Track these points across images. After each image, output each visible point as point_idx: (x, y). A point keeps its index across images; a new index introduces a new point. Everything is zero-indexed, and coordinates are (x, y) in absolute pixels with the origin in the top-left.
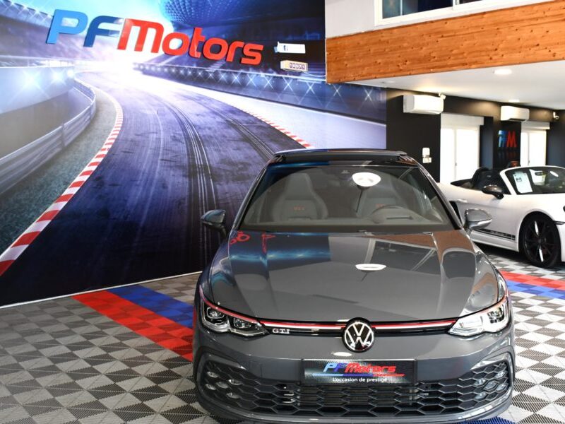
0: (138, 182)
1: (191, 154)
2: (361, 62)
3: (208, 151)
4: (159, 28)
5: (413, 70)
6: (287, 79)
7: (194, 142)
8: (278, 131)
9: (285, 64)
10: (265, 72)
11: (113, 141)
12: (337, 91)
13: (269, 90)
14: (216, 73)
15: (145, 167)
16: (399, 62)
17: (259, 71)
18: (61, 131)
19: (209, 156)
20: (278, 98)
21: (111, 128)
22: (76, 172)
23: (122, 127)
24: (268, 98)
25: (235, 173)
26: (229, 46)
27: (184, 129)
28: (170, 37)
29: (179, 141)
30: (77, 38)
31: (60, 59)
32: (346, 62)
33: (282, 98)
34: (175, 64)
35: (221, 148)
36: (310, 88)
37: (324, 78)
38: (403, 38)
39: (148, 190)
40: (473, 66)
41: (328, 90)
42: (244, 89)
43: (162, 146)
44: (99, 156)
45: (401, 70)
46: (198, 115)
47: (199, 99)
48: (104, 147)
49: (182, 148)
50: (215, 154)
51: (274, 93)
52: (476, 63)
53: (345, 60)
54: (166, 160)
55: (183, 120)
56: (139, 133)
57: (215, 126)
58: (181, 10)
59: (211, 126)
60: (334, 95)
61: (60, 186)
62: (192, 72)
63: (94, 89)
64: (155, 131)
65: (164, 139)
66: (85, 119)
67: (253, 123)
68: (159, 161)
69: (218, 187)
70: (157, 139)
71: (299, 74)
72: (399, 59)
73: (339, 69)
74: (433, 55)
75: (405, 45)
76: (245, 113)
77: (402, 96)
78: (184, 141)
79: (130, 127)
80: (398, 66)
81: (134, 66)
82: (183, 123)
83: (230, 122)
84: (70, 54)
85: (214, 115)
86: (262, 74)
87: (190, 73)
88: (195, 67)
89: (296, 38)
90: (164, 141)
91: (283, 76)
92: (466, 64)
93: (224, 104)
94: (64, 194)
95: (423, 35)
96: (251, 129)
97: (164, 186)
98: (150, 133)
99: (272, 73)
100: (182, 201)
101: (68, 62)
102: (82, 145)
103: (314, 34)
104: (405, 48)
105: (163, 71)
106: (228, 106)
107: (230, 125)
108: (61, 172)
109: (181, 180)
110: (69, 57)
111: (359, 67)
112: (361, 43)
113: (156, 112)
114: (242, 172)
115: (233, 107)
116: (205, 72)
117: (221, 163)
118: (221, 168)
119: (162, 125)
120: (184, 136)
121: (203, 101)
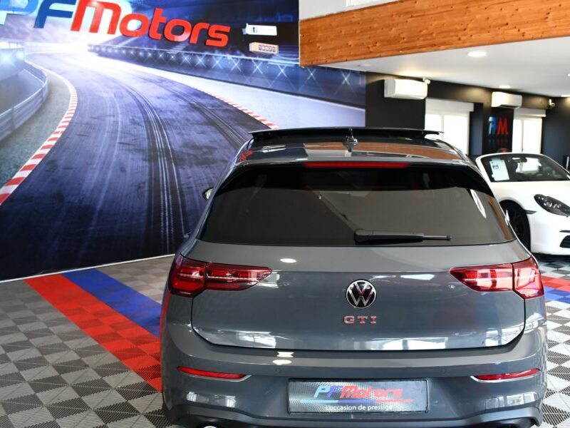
0: (94, 166)
1: (151, 137)
2: (333, 44)
3: (170, 135)
4: (116, 9)
5: (383, 52)
6: (256, 61)
7: (154, 125)
8: (247, 115)
9: (254, 47)
10: (232, 54)
11: (67, 124)
12: (312, 74)
13: (236, 72)
14: (178, 55)
15: (101, 150)
16: (369, 43)
17: (225, 54)
18: (11, 113)
19: (171, 140)
20: (247, 81)
21: (65, 111)
22: (28, 156)
23: (76, 110)
24: (236, 81)
25: (200, 158)
26: (193, 27)
27: (144, 113)
28: (128, 18)
29: (138, 124)
30: (27, 19)
31: (9, 40)
32: (318, 45)
33: (251, 81)
34: (135, 45)
35: (184, 132)
36: (282, 71)
37: (297, 61)
38: (374, 18)
39: (105, 173)
40: (442, 47)
41: (301, 73)
42: (209, 71)
43: (119, 129)
44: (51, 140)
45: (371, 52)
46: (158, 98)
47: (161, 81)
48: (57, 130)
49: (142, 131)
50: (177, 137)
51: (243, 76)
52: (444, 43)
53: (318, 42)
54: (123, 143)
55: (143, 103)
56: (94, 116)
57: (177, 109)
59: (172, 109)
60: (309, 78)
61: (10, 169)
62: (152, 55)
63: (46, 72)
64: (112, 114)
65: (122, 122)
66: (36, 102)
67: (219, 106)
68: (117, 145)
69: (181, 171)
70: (114, 122)
71: (270, 56)
72: (369, 41)
73: (312, 52)
74: (402, 36)
75: (376, 26)
76: (210, 96)
77: (383, 81)
78: (143, 124)
79: (85, 110)
80: (369, 48)
81: (89, 48)
82: (142, 106)
83: (193, 105)
84: (20, 36)
85: (177, 98)
86: (229, 57)
87: (150, 55)
88: (155, 49)
89: (266, 20)
90: (122, 124)
91: (252, 58)
92: (435, 45)
93: (187, 86)
94: (15, 177)
95: (392, 16)
96: (217, 112)
97: (123, 170)
98: (107, 116)
99: (240, 55)
100: (142, 185)
101: (17, 43)
102: (34, 128)
103: (286, 16)
104: (376, 29)
105: (120, 53)
106: (190, 88)
107: (193, 108)
108: (11, 155)
109: (140, 163)
110: (19, 38)
111: (331, 49)
112: (334, 24)
113: (113, 95)
114: (207, 156)
115: (197, 90)
116: (166, 54)
117: (184, 147)
118: (184, 152)
119: (120, 108)
120: (144, 119)
121: (164, 83)
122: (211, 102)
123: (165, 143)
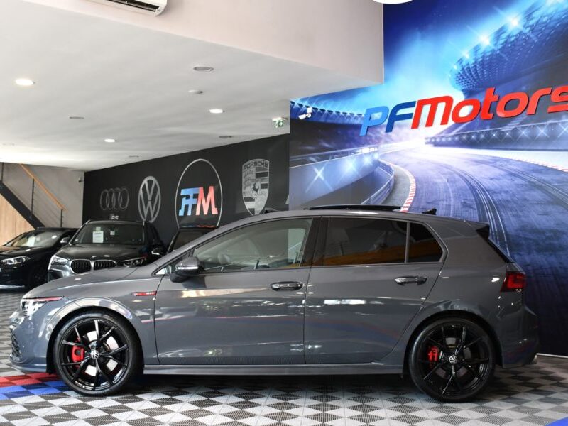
3: (504, 217)
4: (448, 100)
7: (487, 207)
14: (515, 130)
19: (505, 222)
21: (406, 198)
23: (414, 197)
25: (541, 243)
26: (529, 98)
27: (476, 195)
28: (460, 106)
29: (470, 207)
30: (381, 128)
31: (369, 146)
34: (466, 131)
35: (520, 214)
42: (554, 142)
43: (451, 212)
46: (491, 179)
47: (494, 162)
49: (474, 214)
50: (513, 219)
55: (475, 185)
56: (429, 201)
57: (512, 189)
58: (472, 76)
59: (507, 189)
62: (485, 136)
63: (393, 166)
64: (445, 198)
65: (454, 206)
66: (386, 191)
69: (516, 257)
70: (446, 205)
76: (556, 170)
78: (475, 207)
79: (422, 196)
81: (426, 141)
82: (473, 188)
83: (532, 182)
84: (376, 141)
85: (513, 177)
87: (482, 136)
88: (488, 129)
90: (454, 208)
93: (526, 163)
98: (440, 200)
101: (374, 147)
105: (453, 140)
106: (529, 164)
107: (533, 186)
110: (375, 143)
113: (446, 181)
114: (551, 242)
115: (537, 165)
116: (500, 132)
117: (521, 230)
118: (521, 235)
119: (453, 192)
120: (476, 201)
121: (498, 163)
122: (557, 177)
123: (498, 226)
